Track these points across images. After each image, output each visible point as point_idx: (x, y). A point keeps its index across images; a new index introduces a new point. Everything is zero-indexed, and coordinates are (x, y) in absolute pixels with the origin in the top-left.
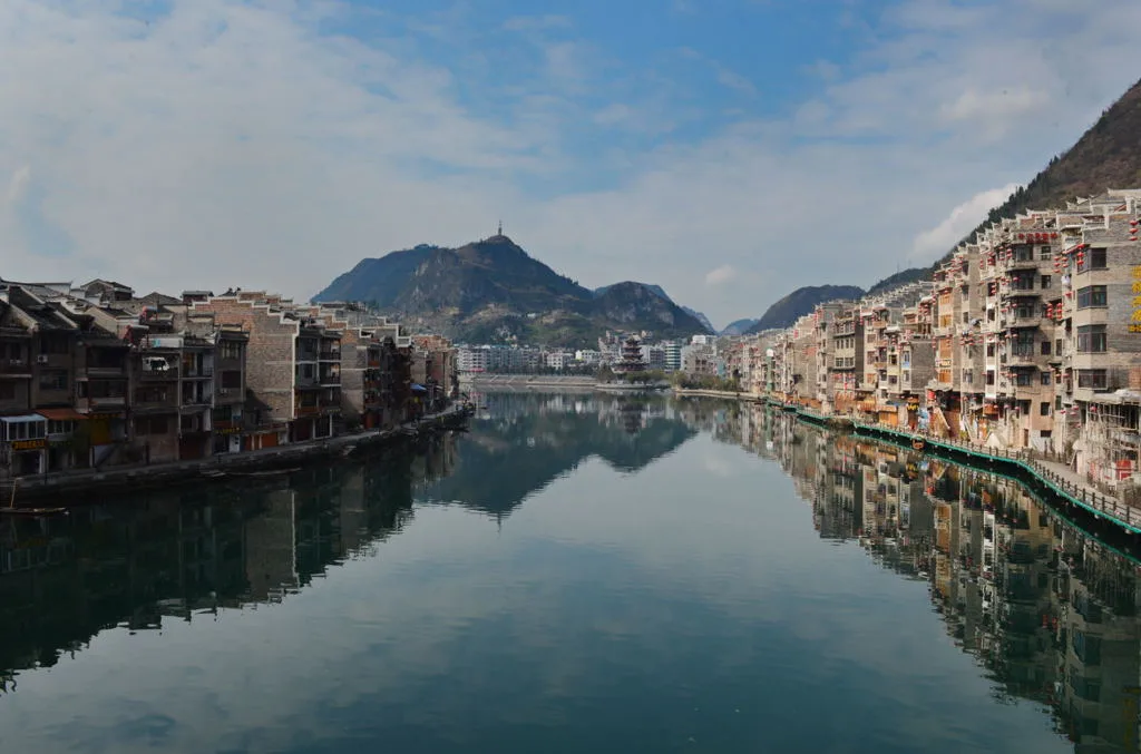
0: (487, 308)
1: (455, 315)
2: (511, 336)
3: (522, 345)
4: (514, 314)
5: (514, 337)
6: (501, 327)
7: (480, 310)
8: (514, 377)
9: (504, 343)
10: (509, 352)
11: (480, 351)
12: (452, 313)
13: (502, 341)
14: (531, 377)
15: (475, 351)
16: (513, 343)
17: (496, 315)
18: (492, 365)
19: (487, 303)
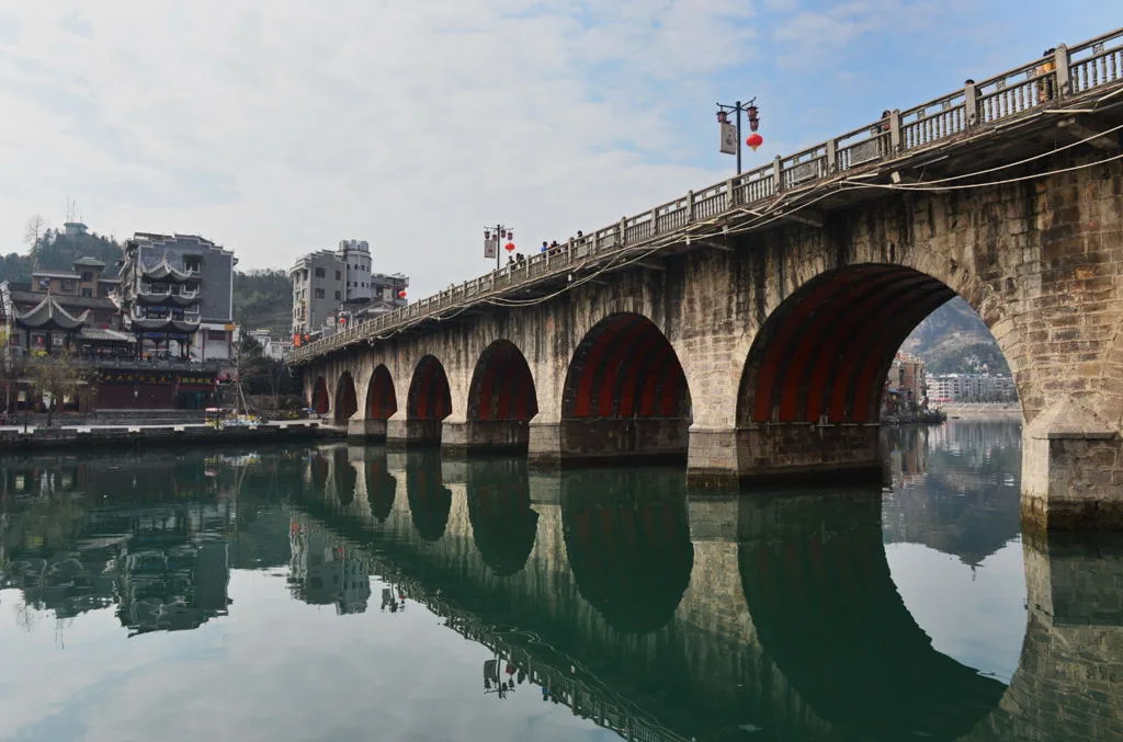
0: (952, 338)
1: (915, 347)
2: (982, 365)
3: (995, 374)
4: (981, 342)
5: (985, 366)
6: (969, 356)
7: (944, 340)
8: (987, 405)
9: (973, 372)
10: (979, 381)
11: (946, 380)
12: (913, 345)
13: (971, 369)
14: (1005, 404)
15: (940, 380)
16: (985, 371)
17: (963, 345)
18: (960, 395)
19: (952, 332)
